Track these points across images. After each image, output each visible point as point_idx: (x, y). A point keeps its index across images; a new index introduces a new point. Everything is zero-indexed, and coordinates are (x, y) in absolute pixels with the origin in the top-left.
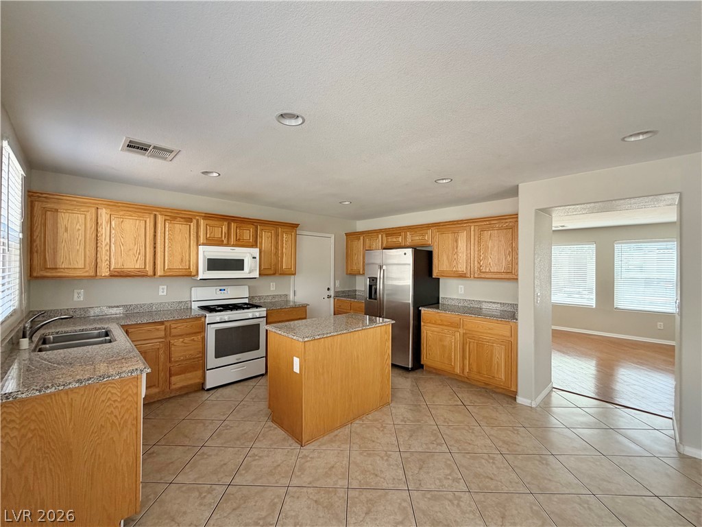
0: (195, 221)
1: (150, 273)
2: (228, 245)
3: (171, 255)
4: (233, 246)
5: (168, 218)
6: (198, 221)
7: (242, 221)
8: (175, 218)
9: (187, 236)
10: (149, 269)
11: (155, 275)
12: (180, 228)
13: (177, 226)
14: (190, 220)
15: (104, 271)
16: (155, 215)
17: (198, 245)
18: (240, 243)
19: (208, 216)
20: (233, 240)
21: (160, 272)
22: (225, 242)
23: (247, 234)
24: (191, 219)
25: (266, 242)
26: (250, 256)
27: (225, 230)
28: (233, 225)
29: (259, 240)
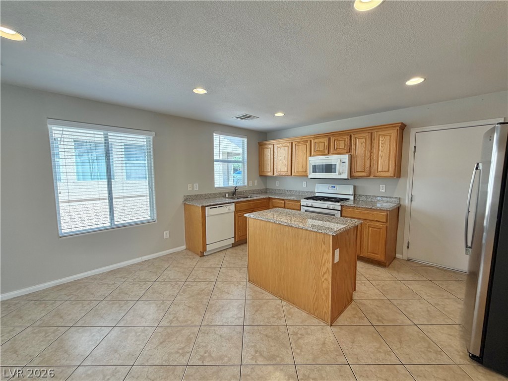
0: (309, 142)
1: (290, 174)
2: (328, 154)
3: (298, 164)
4: (332, 154)
5: (296, 143)
6: (311, 141)
7: (339, 134)
8: (300, 142)
9: (305, 152)
10: (289, 171)
13: (301, 147)
15: (276, 174)
16: (292, 143)
17: (311, 156)
19: (317, 136)
20: (332, 150)
21: (293, 174)
22: (326, 152)
23: (343, 144)
24: (307, 141)
25: (360, 147)
26: (341, 162)
27: (327, 144)
28: (332, 139)
29: (353, 147)
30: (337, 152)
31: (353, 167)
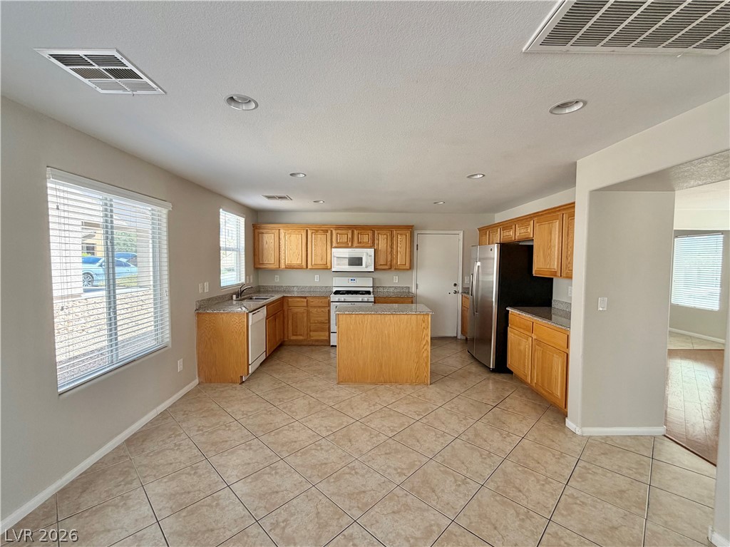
0: (329, 232)
1: (305, 267)
2: (352, 247)
3: (316, 255)
4: (356, 247)
5: (314, 231)
6: (331, 231)
7: (362, 228)
8: (317, 231)
9: (325, 242)
10: (304, 264)
11: (307, 268)
12: (321, 237)
13: (319, 236)
14: (327, 231)
15: (283, 266)
16: (307, 230)
17: (331, 247)
18: (362, 245)
19: (339, 227)
20: (355, 244)
21: (309, 267)
22: (350, 245)
23: (366, 238)
25: (382, 242)
26: (367, 255)
27: (350, 236)
28: (356, 232)
29: (376, 242)
30: (361, 245)
31: (376, 260)
